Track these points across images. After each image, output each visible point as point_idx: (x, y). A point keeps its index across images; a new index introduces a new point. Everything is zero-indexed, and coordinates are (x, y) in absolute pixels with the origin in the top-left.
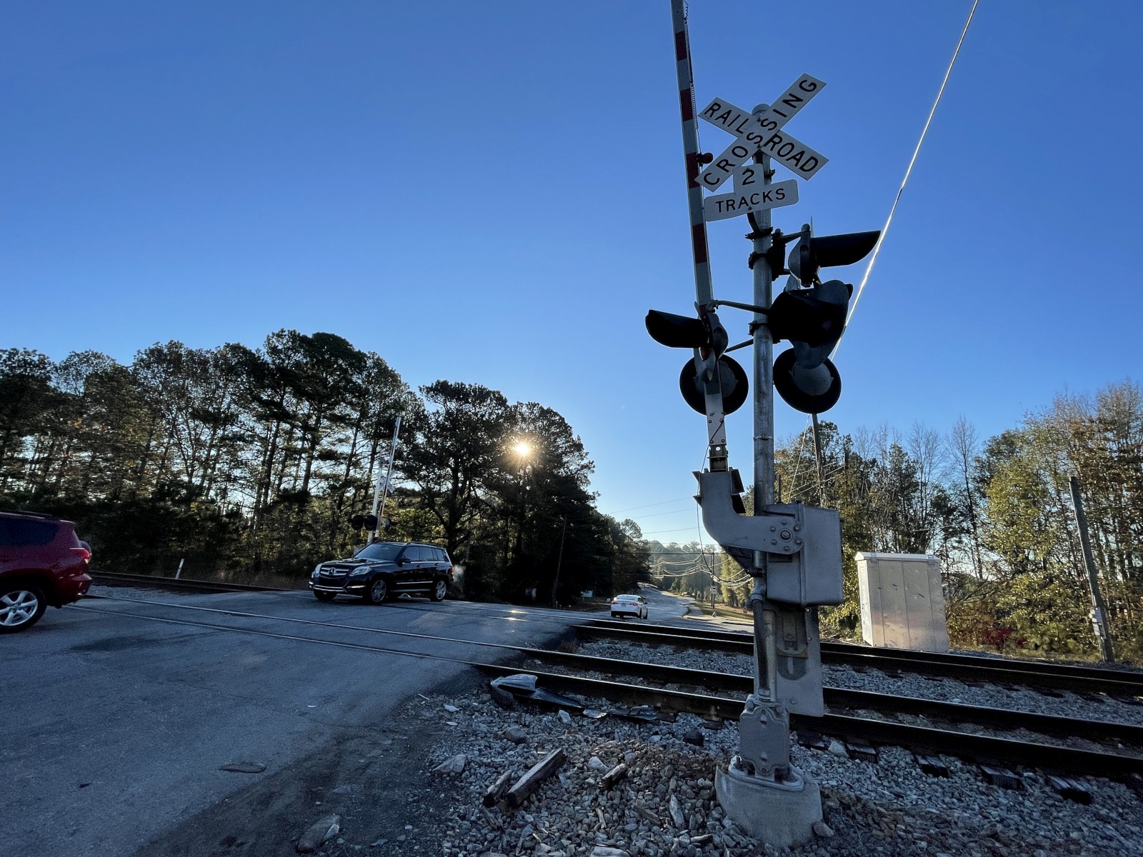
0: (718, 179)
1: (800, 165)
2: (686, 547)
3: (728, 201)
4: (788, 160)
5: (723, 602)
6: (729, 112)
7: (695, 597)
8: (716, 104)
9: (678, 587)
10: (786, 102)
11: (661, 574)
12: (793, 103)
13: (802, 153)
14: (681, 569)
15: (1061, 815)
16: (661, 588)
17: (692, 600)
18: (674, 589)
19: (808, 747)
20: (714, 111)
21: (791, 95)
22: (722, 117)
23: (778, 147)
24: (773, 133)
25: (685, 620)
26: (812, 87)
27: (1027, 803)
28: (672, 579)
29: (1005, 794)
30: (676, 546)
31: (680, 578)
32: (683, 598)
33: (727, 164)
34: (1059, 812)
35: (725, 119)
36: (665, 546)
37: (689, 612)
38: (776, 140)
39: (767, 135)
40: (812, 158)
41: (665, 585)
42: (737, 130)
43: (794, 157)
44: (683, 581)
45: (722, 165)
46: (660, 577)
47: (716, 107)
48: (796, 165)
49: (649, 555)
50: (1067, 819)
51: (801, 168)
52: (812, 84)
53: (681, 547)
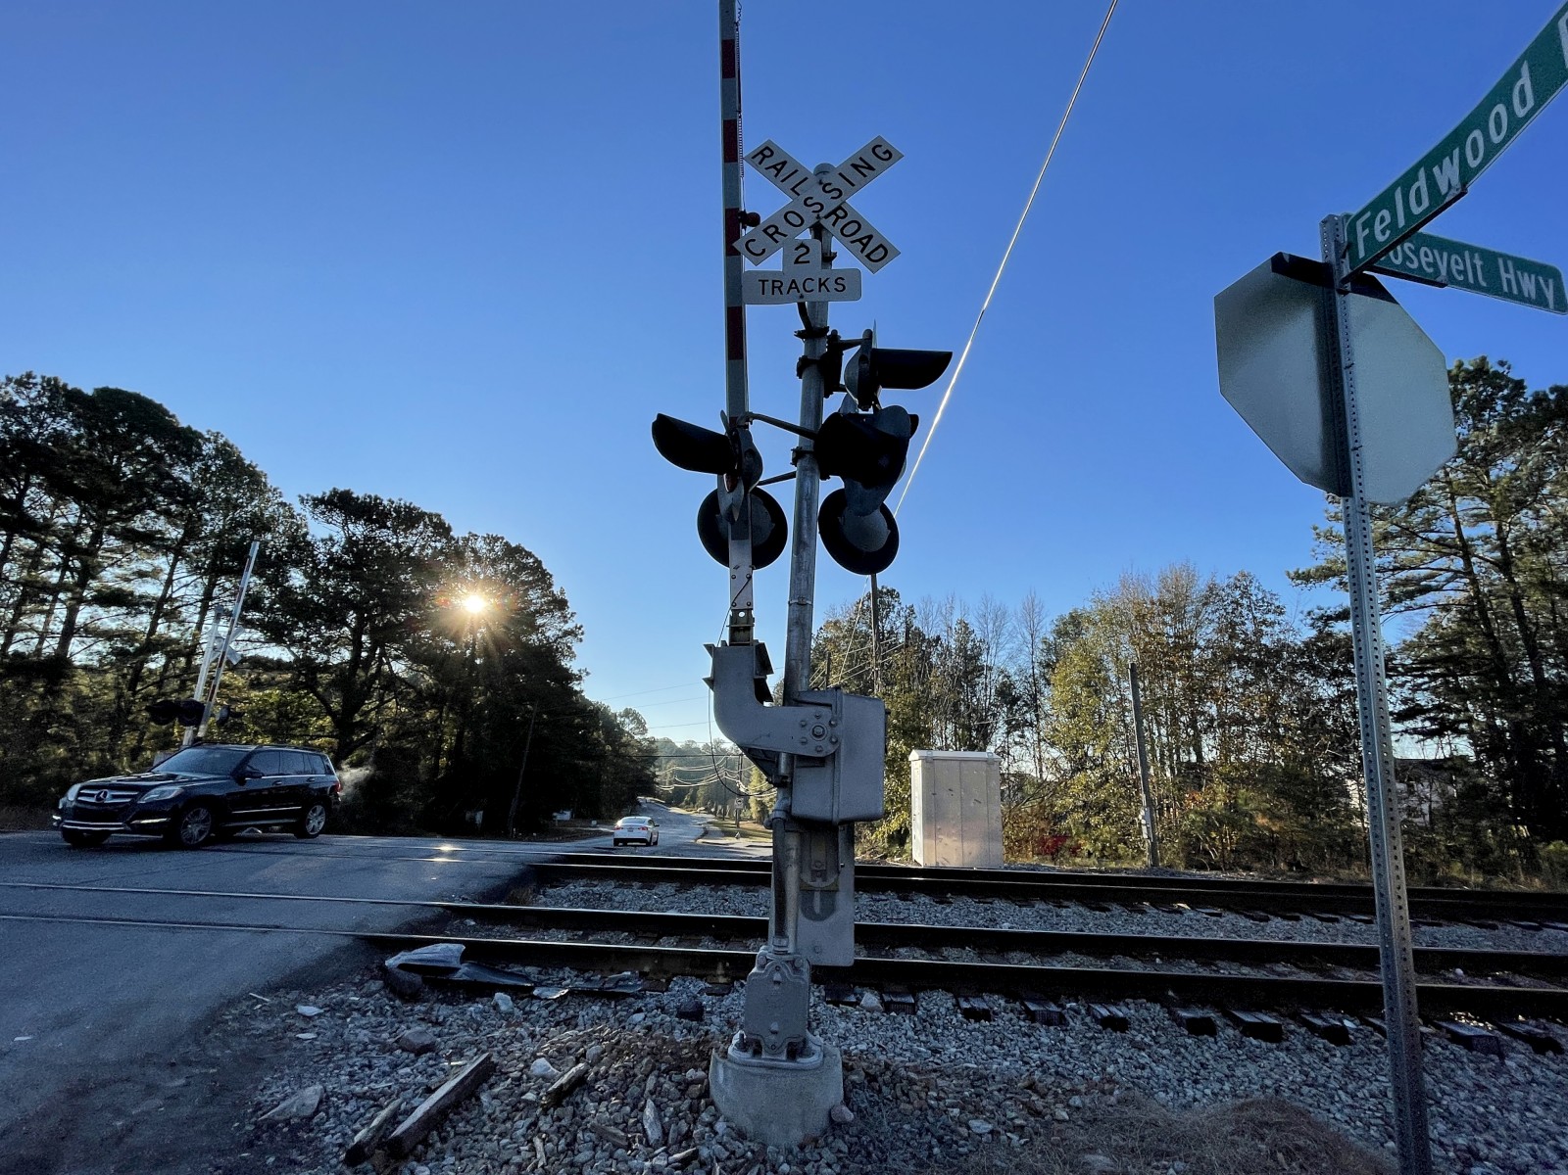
0: (764, 250)
1: (867, 251)
2: (706, 746)
3: (774, 281)
4: (852, 242)
5: (751, 819)
6: (784, 163)
7: (715, 813)
8: (767, 148)
9: (693, 800)
10: (855, 166)
11: (670, 783)
12: (863, 170)
13: (870, 237)
14: (700, 775)
15: (1099, 1047)
16: (669, 804)
17: (711, 818)
18: (688, 803)
19: (836, 1004)
20: (765, 157)
21: (861, 159)
22: (774, 167)
23: (841, 223)
24: (836, 203)
25: (697, 845)
26: (887, 156)
27: (1069, 1040)
28: (684, 791)
29: (1047, 1031)
30: (694, 746)
31: (696, 789)
32: (700, 815)
33: (777, 232)
34: (1098, 1044)
35: (779, 171)
36: (679, 745)
37: (706, 834)
38: (840, 213)
39: (830, 205)
40: (881, 246)
41: (676, 798)
42: (793, 189)
43: (860, 240)
44: (700, 793)
45: (771, 231)
46: (670, 788)
47: (767, 153)
48: (862, 251)
49: (656, 758)
50: (1106, 1052)
51: (868, 256)
52: (887, 152)
53: (701, 746)
